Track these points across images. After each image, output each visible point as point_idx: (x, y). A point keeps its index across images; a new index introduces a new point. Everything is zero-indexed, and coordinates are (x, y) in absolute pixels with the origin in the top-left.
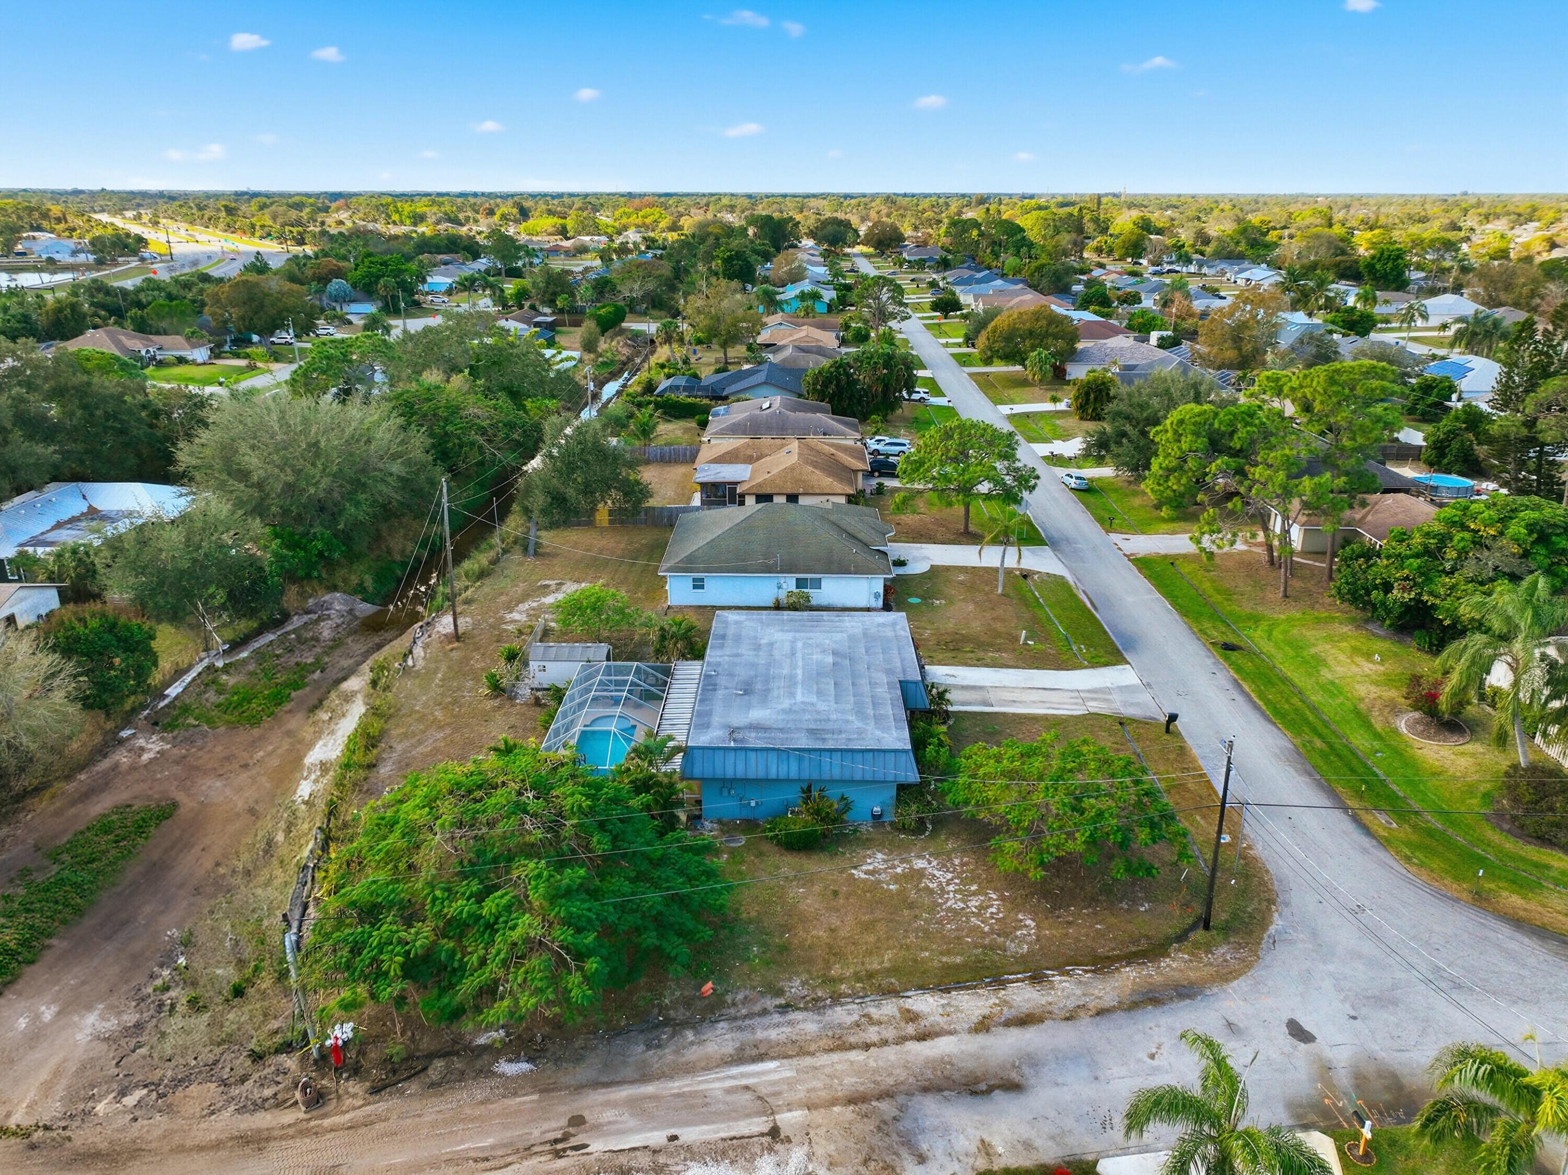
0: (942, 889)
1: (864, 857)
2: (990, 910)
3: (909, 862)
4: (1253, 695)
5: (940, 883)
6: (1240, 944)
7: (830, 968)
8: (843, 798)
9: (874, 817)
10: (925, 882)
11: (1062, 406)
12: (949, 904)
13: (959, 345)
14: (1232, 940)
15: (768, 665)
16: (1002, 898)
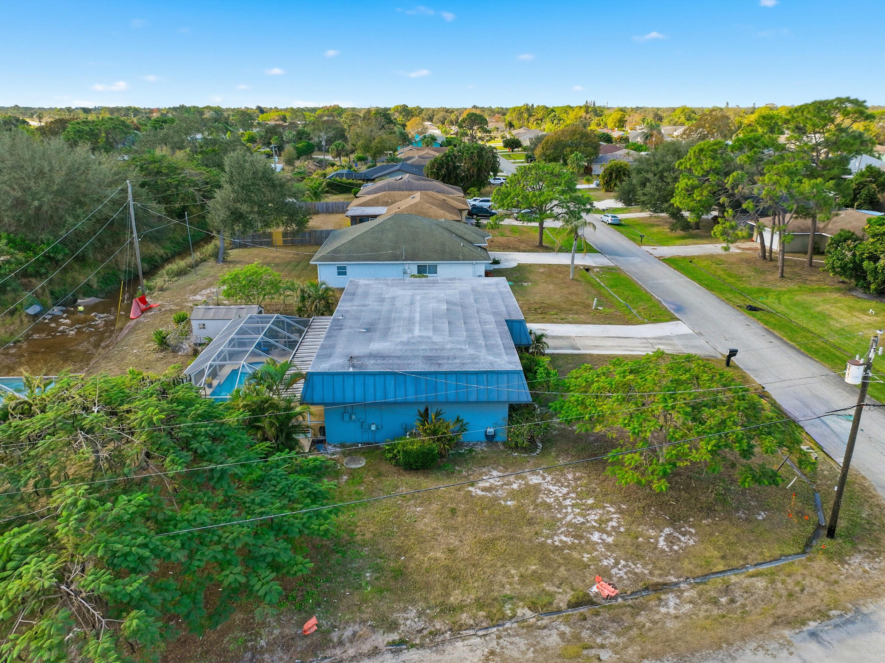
0: (560, 504)
1: (481, 475)
2: (611, 524)
3: (524, 478)
4: (785, 339)
5: (557, 499)
6: (871, 553)
7: (448, 595)
8: (458, 420)
9: (487, 436)
10: (542, 497)
11: (593, 186)
12: (569, 518)
13: (522, 163)
14: (861, 547)
15: (390, 311)
16: (621, 512)
